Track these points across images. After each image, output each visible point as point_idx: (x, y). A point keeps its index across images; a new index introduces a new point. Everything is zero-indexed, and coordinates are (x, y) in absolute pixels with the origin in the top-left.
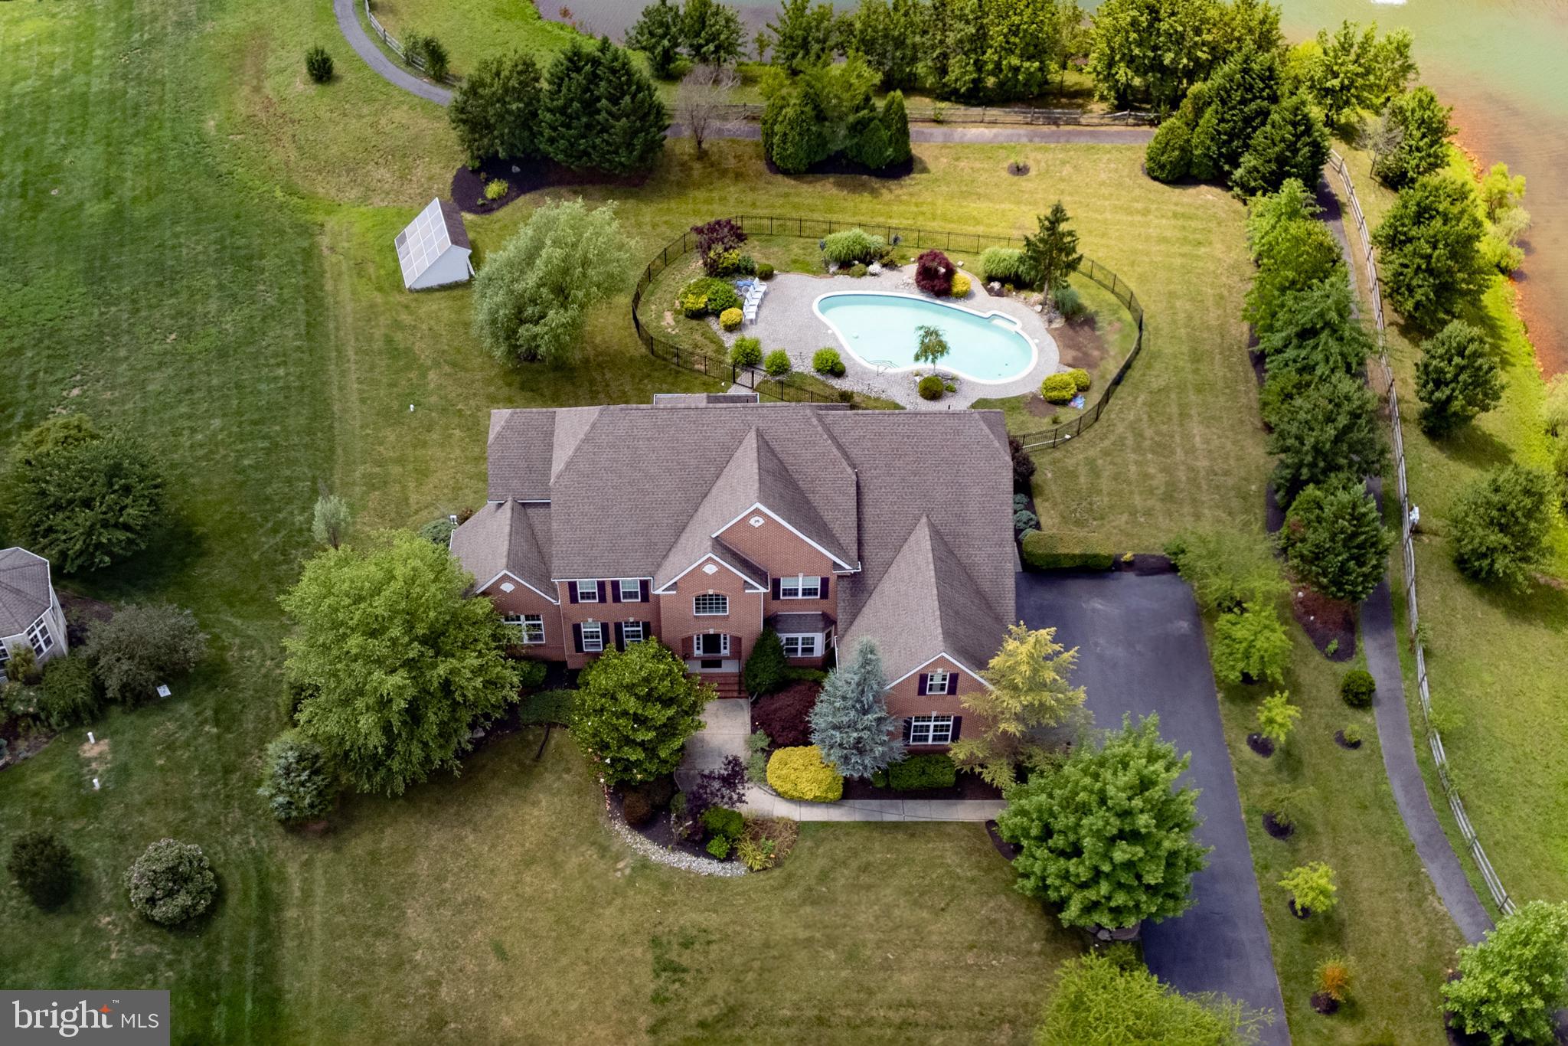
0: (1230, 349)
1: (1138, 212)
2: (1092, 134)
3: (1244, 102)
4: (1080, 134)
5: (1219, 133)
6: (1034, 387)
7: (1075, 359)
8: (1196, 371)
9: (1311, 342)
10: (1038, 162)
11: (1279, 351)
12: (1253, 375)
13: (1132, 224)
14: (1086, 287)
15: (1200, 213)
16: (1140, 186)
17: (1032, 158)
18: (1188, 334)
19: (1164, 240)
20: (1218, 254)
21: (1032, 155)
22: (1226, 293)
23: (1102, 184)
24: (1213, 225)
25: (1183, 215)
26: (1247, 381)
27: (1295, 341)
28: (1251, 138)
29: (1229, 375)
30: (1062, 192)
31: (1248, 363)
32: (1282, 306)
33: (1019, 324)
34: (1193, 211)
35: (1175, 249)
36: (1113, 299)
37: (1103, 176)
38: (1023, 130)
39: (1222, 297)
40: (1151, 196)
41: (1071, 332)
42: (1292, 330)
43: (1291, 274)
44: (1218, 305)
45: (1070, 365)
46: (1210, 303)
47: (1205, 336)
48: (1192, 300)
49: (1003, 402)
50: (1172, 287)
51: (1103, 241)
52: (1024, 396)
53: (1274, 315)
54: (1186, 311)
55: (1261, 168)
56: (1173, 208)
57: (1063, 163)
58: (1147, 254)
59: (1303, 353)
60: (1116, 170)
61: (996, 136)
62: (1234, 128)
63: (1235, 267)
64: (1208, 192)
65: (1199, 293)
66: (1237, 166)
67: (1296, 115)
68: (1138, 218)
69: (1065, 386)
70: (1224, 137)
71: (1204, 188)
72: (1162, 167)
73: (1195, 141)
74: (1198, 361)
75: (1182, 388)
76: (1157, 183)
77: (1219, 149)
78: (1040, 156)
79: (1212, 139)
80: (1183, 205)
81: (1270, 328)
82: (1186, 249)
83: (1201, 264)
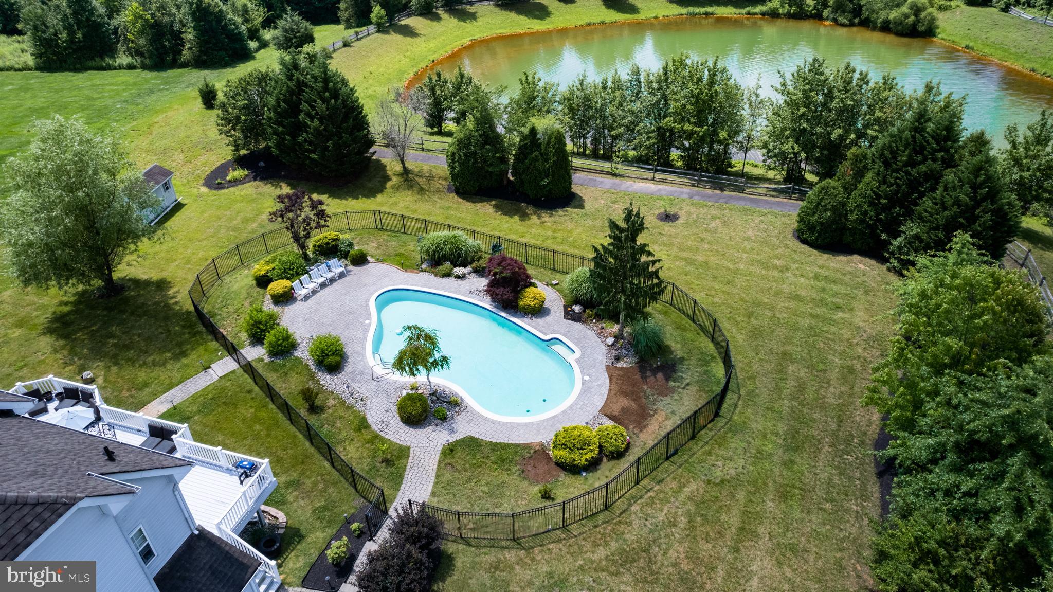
0: (848, 441)
1: (775, 267)
2: (751, 200)
3: (912, 163)
4: (741, 198)
5: (878, 197)
6: (546, 437)
7: (624, 410)
8: (788, 464)
9: (986, 467)
10: (689, 214)
11: (922, 467)
12: (874, 489)
13: (764, 278)
14: (684, 329)
15: (847, 279)
16: (787, 246)
17: (685, 211)
18: (792, 409)
19: (798, 298)
20: (858, 321)
21: (686, 208)
22: (858, 367)
23: (748, 239)
24: (860, 293)
25: (826, 278)
26: (864, 497)
27: (951, 457)
28: (916, 204)
29: (836, 480)
30: (702, 240)
31: (871, 469)
32: (935, 393)
33: (578, 353)
34: (839, 275)
35: (808, 308)
36: (711, 347)
37: (750, 233)
38: (687, 190)
39: (851, 370)
40: (796, 257)
41: (638, 377)
42: (949, 437)
43: (954, 343)
44: (843, 379)
45: (612, 417)
46: (834, 375)
47: (816, 416)
48: (811, 367)
49: (496, 447)
50: (789, 348)
51: (726, 288)
52: (527, 446)
53: (917, 405)
54: (798, 379)
55: (924, 237)
56: (817, 270)
57: (714, 218)
58: (772, 308)
59: (968, 484)
60: (766, 231)
61: (660, 190)
62: (897, 192)
63: (876, 340)
64: (861, 262)
65: (823, 360)
66: (897, 235)
67: (977, 177)
68: (775, 273)
69: (584, 444)
70: (883, 201)
71: (856, 258)
72: (811, 228)
73: (851, 204)
74: (796, 449)
75: (757, 486)
76: (805, 246)
77: (877, 215)
78: (693, 210)
79: (871, 204)
80: (828, 269)
81: (909, 426)
82: (818, 311)
83: (833, 329)
